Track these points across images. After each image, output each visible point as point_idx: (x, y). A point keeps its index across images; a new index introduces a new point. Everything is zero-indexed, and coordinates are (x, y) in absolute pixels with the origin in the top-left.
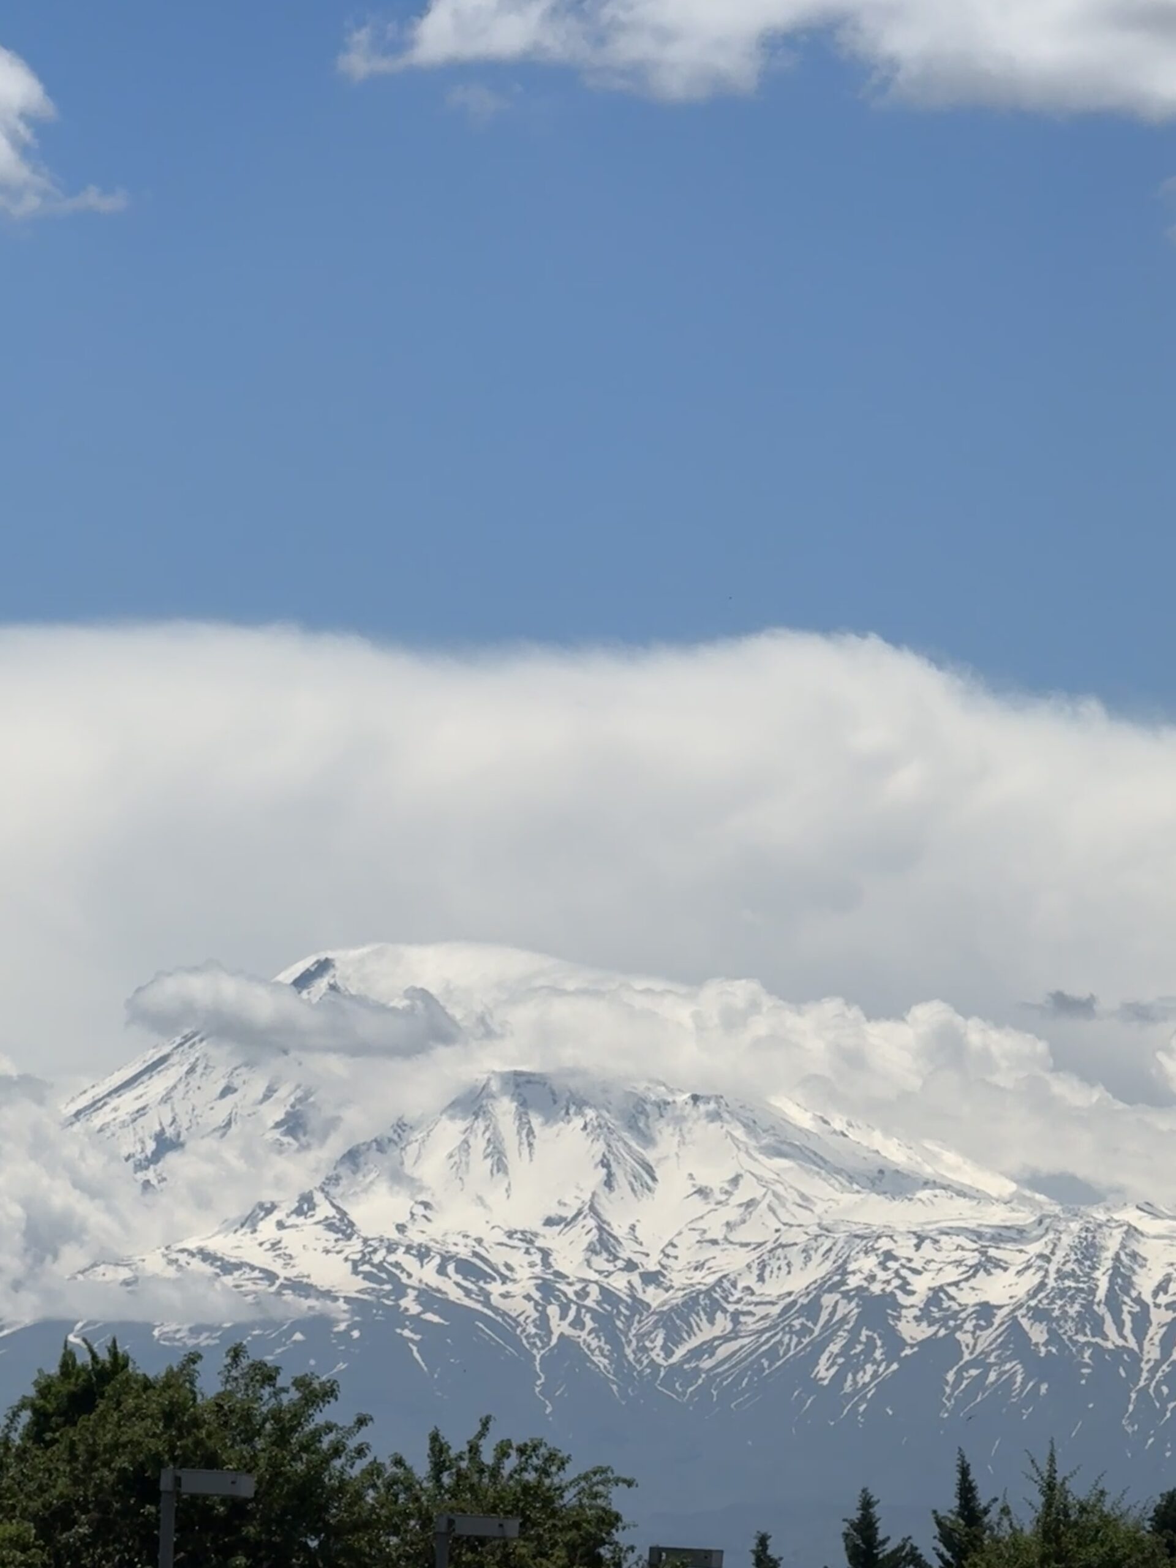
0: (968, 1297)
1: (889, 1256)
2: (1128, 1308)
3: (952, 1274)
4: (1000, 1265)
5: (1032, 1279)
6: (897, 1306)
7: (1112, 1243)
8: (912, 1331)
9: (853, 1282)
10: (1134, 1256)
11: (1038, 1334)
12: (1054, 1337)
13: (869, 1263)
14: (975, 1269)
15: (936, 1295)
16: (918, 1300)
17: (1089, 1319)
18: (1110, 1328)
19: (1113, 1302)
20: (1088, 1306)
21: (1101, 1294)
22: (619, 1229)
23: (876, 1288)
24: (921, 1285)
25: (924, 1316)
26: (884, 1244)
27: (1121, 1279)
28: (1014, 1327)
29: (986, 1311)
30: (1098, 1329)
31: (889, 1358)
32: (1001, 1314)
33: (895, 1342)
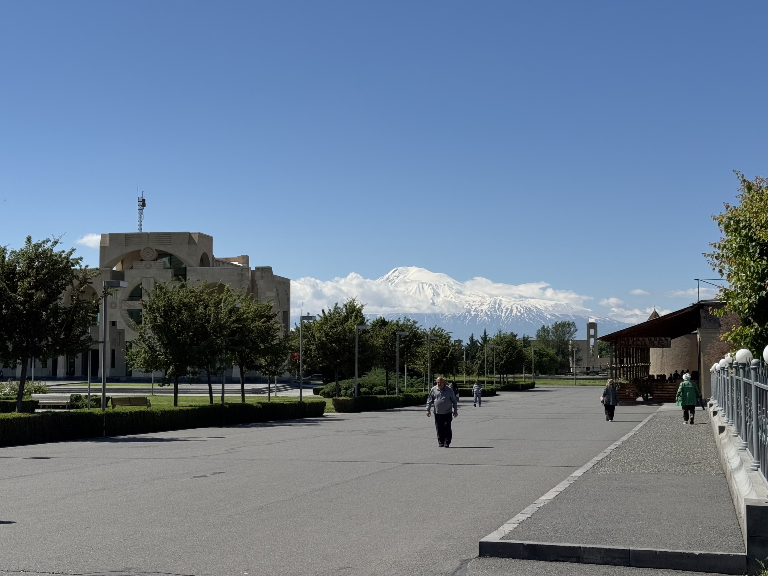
0: (480, 309)
1: (470, 304)
2: (500, 309)
3: (478, 306)
4: (484, 305)
5: (488, 306)
6: (471, 310)
7: (498, 302)
8: (473, 313)
9: (465, 307)
10: (501, 303)
11: (489, 313)
12: (491, 313)
13: (467, 305)
14: (481, 305)
15: (476, 309)
16: (473, 309)
17: (495, 311)
18: (498, 312)
19: (498, 309)
20: (495, 309)
21: (497, 308)
22: (435, 301)
23: (468, 308)
24: (474, 307)
25: (474, 311)
26: (469, 302)
27: (499, 306)
28: (486, 312)
29: (482, 310)
30: (496, 312)
31: (470, 316)
32: (484, 311)
33: (470, 314)
